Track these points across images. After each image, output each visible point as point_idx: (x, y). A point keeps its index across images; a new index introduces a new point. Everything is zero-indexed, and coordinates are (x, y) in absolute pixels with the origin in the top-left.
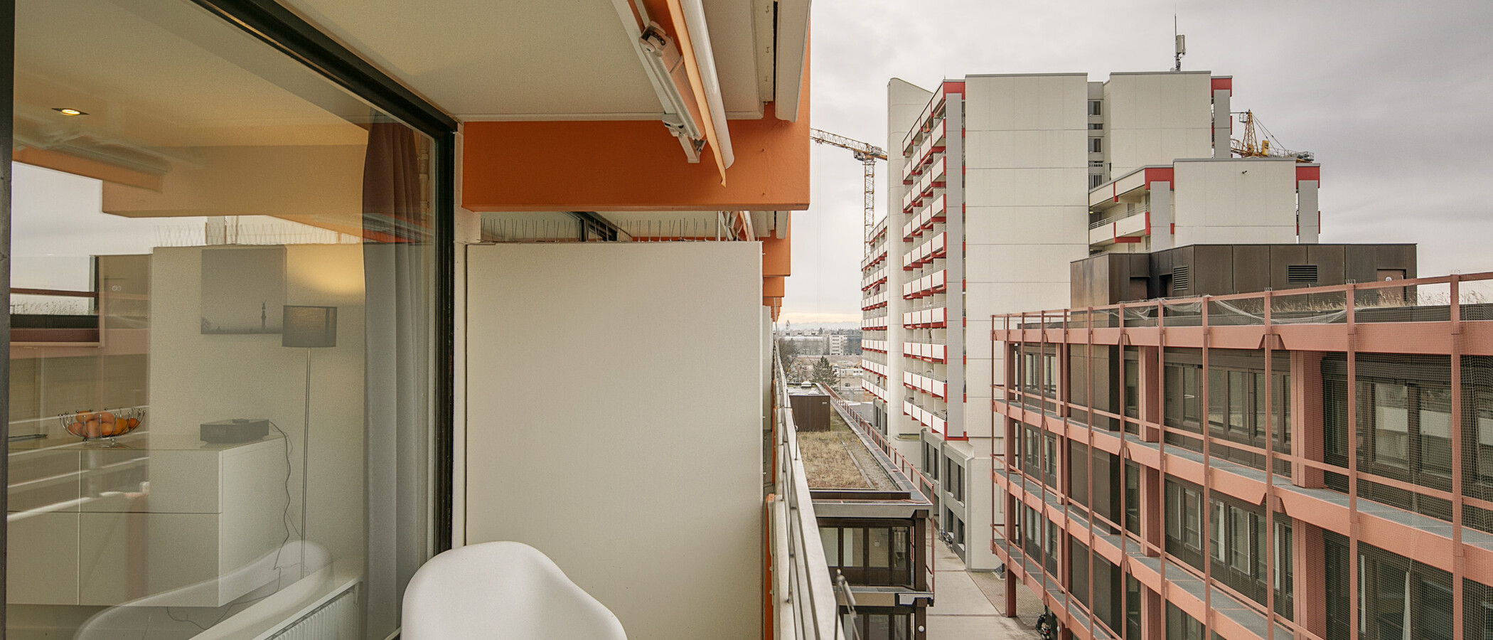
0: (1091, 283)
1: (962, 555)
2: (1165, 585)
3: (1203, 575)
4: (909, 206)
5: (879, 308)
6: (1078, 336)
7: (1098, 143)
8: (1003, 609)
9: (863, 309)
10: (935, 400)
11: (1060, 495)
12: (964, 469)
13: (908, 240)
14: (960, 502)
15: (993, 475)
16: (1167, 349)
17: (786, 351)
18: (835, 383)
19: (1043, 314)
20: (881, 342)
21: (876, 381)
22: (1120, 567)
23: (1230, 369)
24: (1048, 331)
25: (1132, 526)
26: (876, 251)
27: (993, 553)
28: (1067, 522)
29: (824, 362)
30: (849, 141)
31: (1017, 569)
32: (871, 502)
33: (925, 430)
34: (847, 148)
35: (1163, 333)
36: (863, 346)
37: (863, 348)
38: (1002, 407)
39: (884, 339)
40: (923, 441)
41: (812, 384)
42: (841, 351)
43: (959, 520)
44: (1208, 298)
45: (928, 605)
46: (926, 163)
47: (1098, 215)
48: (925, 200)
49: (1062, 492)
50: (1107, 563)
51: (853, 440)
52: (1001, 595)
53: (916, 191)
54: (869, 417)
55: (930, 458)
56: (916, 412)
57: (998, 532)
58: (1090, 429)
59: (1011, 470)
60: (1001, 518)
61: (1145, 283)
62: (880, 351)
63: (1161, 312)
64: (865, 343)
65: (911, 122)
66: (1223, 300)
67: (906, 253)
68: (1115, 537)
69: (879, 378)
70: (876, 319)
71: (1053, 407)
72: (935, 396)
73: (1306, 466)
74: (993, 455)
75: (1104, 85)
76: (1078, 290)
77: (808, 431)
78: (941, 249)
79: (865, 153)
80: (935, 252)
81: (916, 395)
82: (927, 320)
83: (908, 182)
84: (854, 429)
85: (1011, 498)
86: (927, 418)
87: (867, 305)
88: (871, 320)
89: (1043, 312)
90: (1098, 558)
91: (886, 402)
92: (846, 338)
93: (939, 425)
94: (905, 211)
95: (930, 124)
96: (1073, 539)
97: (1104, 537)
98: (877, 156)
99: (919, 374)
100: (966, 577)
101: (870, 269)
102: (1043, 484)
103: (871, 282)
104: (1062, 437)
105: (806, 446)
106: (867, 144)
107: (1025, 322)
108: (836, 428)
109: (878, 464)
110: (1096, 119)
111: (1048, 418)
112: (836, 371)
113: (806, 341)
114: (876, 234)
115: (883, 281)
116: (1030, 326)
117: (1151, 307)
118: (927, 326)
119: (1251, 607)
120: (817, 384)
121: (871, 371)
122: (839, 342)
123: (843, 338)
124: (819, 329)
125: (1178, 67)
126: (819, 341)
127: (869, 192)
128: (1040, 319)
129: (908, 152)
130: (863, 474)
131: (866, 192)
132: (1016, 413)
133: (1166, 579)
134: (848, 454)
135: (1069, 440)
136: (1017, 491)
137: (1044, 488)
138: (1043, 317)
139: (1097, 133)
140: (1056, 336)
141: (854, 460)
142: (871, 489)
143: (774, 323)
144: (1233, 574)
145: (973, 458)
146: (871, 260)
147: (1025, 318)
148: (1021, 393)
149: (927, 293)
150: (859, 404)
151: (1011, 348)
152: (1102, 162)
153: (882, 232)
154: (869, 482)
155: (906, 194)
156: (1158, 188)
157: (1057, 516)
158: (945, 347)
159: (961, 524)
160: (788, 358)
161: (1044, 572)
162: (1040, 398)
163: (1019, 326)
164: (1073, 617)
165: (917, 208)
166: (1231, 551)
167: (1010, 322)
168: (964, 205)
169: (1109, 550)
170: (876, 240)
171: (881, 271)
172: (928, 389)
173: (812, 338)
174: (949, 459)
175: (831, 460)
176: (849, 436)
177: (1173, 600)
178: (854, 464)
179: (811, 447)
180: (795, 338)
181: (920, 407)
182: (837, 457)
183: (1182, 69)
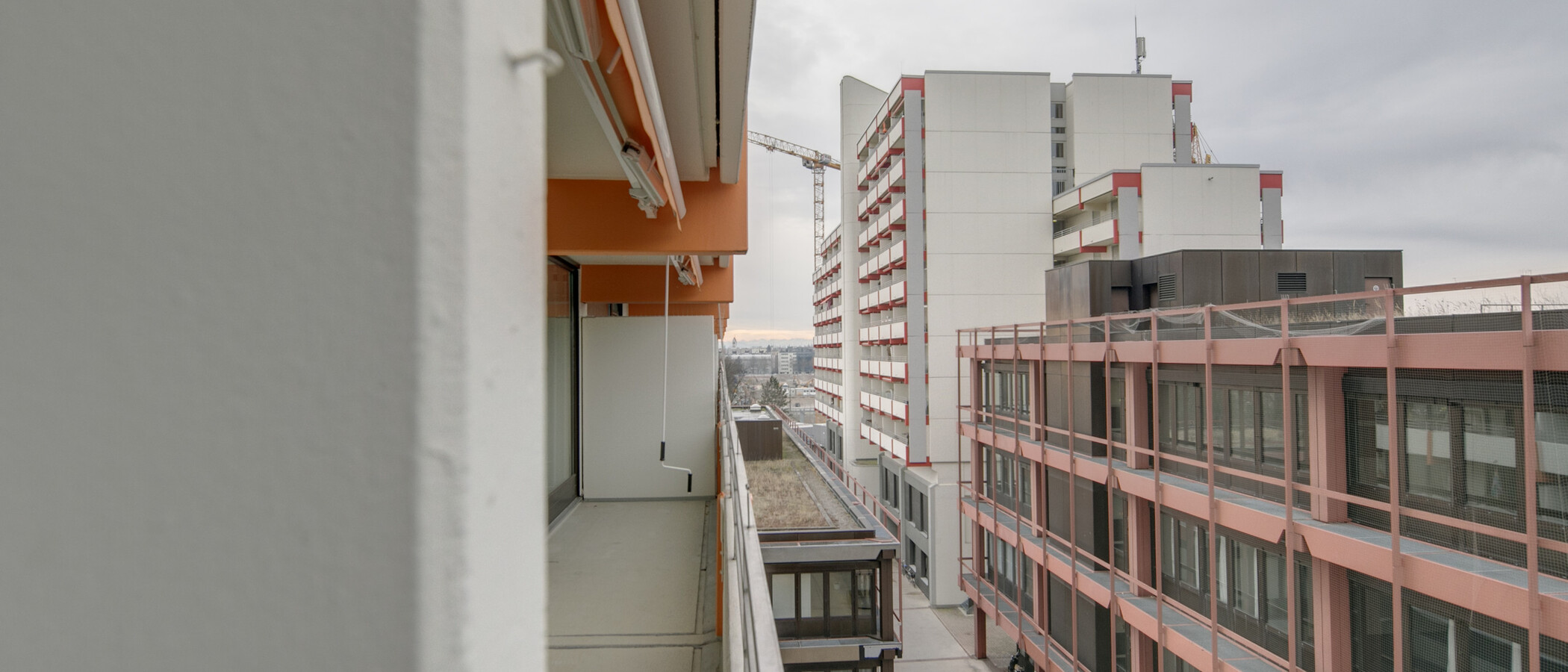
0: (1069, 295)
1: (926, 590)
2: (1162, 631)
3: (1209, 622)
4: (865, 213)
5: (832, 323)
6: (1057, 352)
7: (1060, 148)
8: (972, 649)
9: (815, 325)
10: (896, 423)
11: (1035, 527)
12: (927, 497)
13: (864, 250)
14: (922, 533)
15: (961, 504)
16: (1161, 366)
17: (733, 370)
18: (785, 404)
19: (1016, 329)
20: (835, 360)
21: (830, 402)
22: (1109, 609)
23: (1230, 388)
24: (1022, 347)
25: (1122, 563)
26: (829, 263)
27: (961, 590)
28: (1046, 557)
29: (774, 382)
30: (798, 148)
31: (989, 607)
32: (831, 543)
33: (883, 454)
34: (795, 155)
35: (1157, 348)
36: (816, 364)
37: (815, 367)
38: (970, 431)
39: (839, 356)
40: (882, 467)
41: (762, 407)
42: (790, 370)
43: (922, 552)
44: (1211, 308)
45: (896, 657)
46: (882, 167)
47: (1062, 224)
48: (881, 207)
49: (1039, 523)
50: (1091, 602)
51: (807, 468)
52: (969, 634)
53: (872, 197)
54: (822, 441)
55: (890, 485)
56: (875, 435)
57: (966, 566)
58: (1072, 455)
59: (980, 499)
60: (969, 550)
61: (1127, 292)
62: (834, 370)
63: (1154, 324)
64: (818, 362)
65: (867, 123)
66: (1228, 309)
67: (861, 264)
68: (1100, 574)
69: (833, 399)
70: (829, 336)
71: (1027, 430)
72: (895, 418)
73: (1328, 498)
74: (960, 483)
75: (1066, 87)
76: (1055, 299)
77: (758, 460)
78: (901, 259)
79: (814, 161)
80: (894, 263)
81: (874, 417)
82: (886, 336)
83: (863, 188)
84: (808, 455)
85: (981, 529)
86: (886, 442)
87: (820, 321)
88: (824, 336)
89: (1016, 326)
90: (1082, 599)
91: (840, 424)
92: (795, 356)
93: (900, 449)
94: (860, 218)
95: (887, 124)
96: (1051, 575)
97: (1089, 575)
98: (827, 164)
99: (877, 394)
100: (932, 616)
101: (822, 283)
102: (1018, 515)
103: (824, 296)
104: (1038, 464)
105: (757, 477)
106: (816, 152)
107: (996, 337)
108: (789, 456)
109: (837, 496)
110: (1059, 123)
111: (1023, 444)
112: (785, 391)
113: (754, 360)
114: (828, 244)
115: (837, 295)
116: (998, 341)
117: (1141, 319)
118: (885, 342)
119: (1260, 655)
120: (767, 407)
121: (824, 392)
122: (788, 359)
123: (792, 355)
124: (767, 346)
125: (1139, 70)
126: (768, 359)
127: (819, 202)
128: (1013, 333)
129: (863, 156)
130: (821, 509)
131: (815, 202)
132: (986, 436)
133: (1163, 624)
134: (803, 486)
135: (1046, 466)
136: (988, 523)
137: (1019, 519)
138: (1016, 332)
139: (1060, 137)
140: (1030, 352)
141: (810, 492)
142: (830, 527)
143: (720, 340)
144: (1238, 617)
145: (936, 485)
146: (824, 273)
147: (996, 333)
148: (991, 415)
149: (886, 307)
150: (811, 426)
151: (979, 365)
152: (1065, 168)
153: (834, 242)
154: (828, 519)
155: (862, 200)
156: (1126, 193)
157: (1034, 551)
158: (906, 365)
159: (924, 556)
160: (735, 378)
161: (1020, 611)
162: (1013, 420)
163: (987, 342)
164: (1054, 663)
165: (873, 215)
166: (1234, 591)
167: (978, 337)
168: (924, 212)
169: (1095, 589)
170: (828, 251)
171: (834, 284)
172: (888, 411)
173: (760, 356)
174: (910, 487)
175: (784, 493)
176: (804, 464)
177: (1170, 648)
178: (810, 497)
179: (762, 478)
180: (742, 356)
181: (879, 430)
182: (792, 489)
183: (1143, 72)
